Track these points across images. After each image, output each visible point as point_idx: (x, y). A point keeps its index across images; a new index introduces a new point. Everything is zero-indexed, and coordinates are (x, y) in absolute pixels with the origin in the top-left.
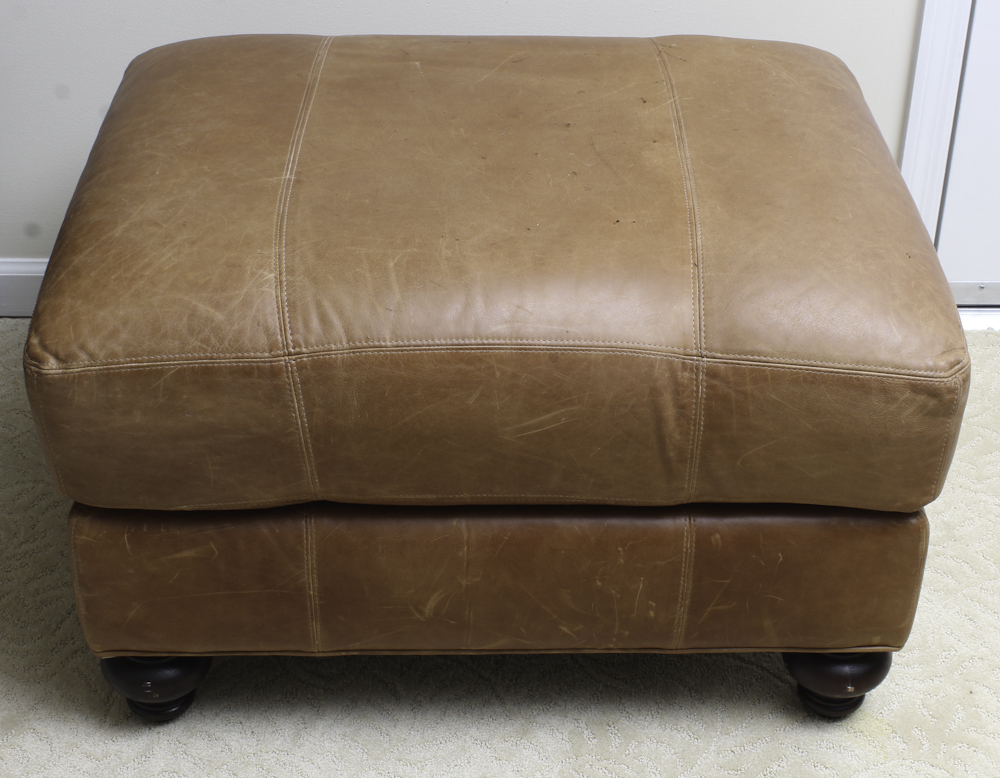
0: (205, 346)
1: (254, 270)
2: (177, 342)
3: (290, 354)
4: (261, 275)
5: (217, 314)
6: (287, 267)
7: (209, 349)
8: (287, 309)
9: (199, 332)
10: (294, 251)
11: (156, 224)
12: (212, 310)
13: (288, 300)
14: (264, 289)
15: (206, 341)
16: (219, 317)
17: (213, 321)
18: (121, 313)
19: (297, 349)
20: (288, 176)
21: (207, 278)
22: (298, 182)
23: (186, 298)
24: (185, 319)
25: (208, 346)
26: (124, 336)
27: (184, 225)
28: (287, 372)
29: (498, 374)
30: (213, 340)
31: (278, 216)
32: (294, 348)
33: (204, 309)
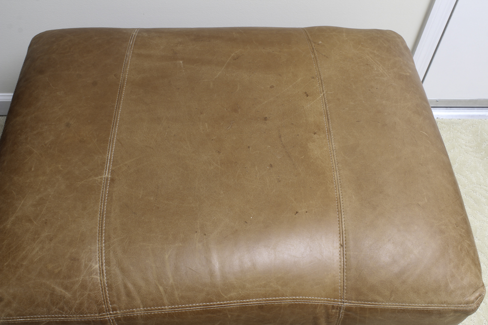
0: (61, 312)
1: (87, 262)
2: (45, 309)
3: (110, 314)
4: (91, 266)
5: (67, 293)
6: (105, 259)
7: (64, 313)
8: (107, 288)
9: (57, 304)
10: (109, 246)
11: (30, 221)
12: (63, 291)
13: (107, 282)
14: (93, 276)
15: (62, 309)
16: (68, 295)
17: (64, 298)
18: (11, 291)
19: (115, 312)
20: (107, 175)
21: (59, 269)
22: (112, 180)
23: (48, 283)
24: (48, 296)
25: (63, 311)
26: (14, 305)
27: (46, 223)
28: (110, 322)
29: (229, 316)
30: (66, 308)
31: (100, 214)
32: (113, 311)
33: (59, 290)
